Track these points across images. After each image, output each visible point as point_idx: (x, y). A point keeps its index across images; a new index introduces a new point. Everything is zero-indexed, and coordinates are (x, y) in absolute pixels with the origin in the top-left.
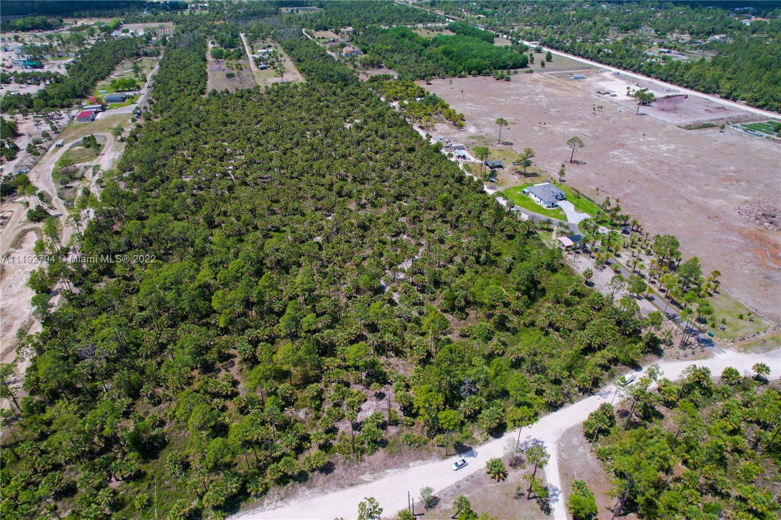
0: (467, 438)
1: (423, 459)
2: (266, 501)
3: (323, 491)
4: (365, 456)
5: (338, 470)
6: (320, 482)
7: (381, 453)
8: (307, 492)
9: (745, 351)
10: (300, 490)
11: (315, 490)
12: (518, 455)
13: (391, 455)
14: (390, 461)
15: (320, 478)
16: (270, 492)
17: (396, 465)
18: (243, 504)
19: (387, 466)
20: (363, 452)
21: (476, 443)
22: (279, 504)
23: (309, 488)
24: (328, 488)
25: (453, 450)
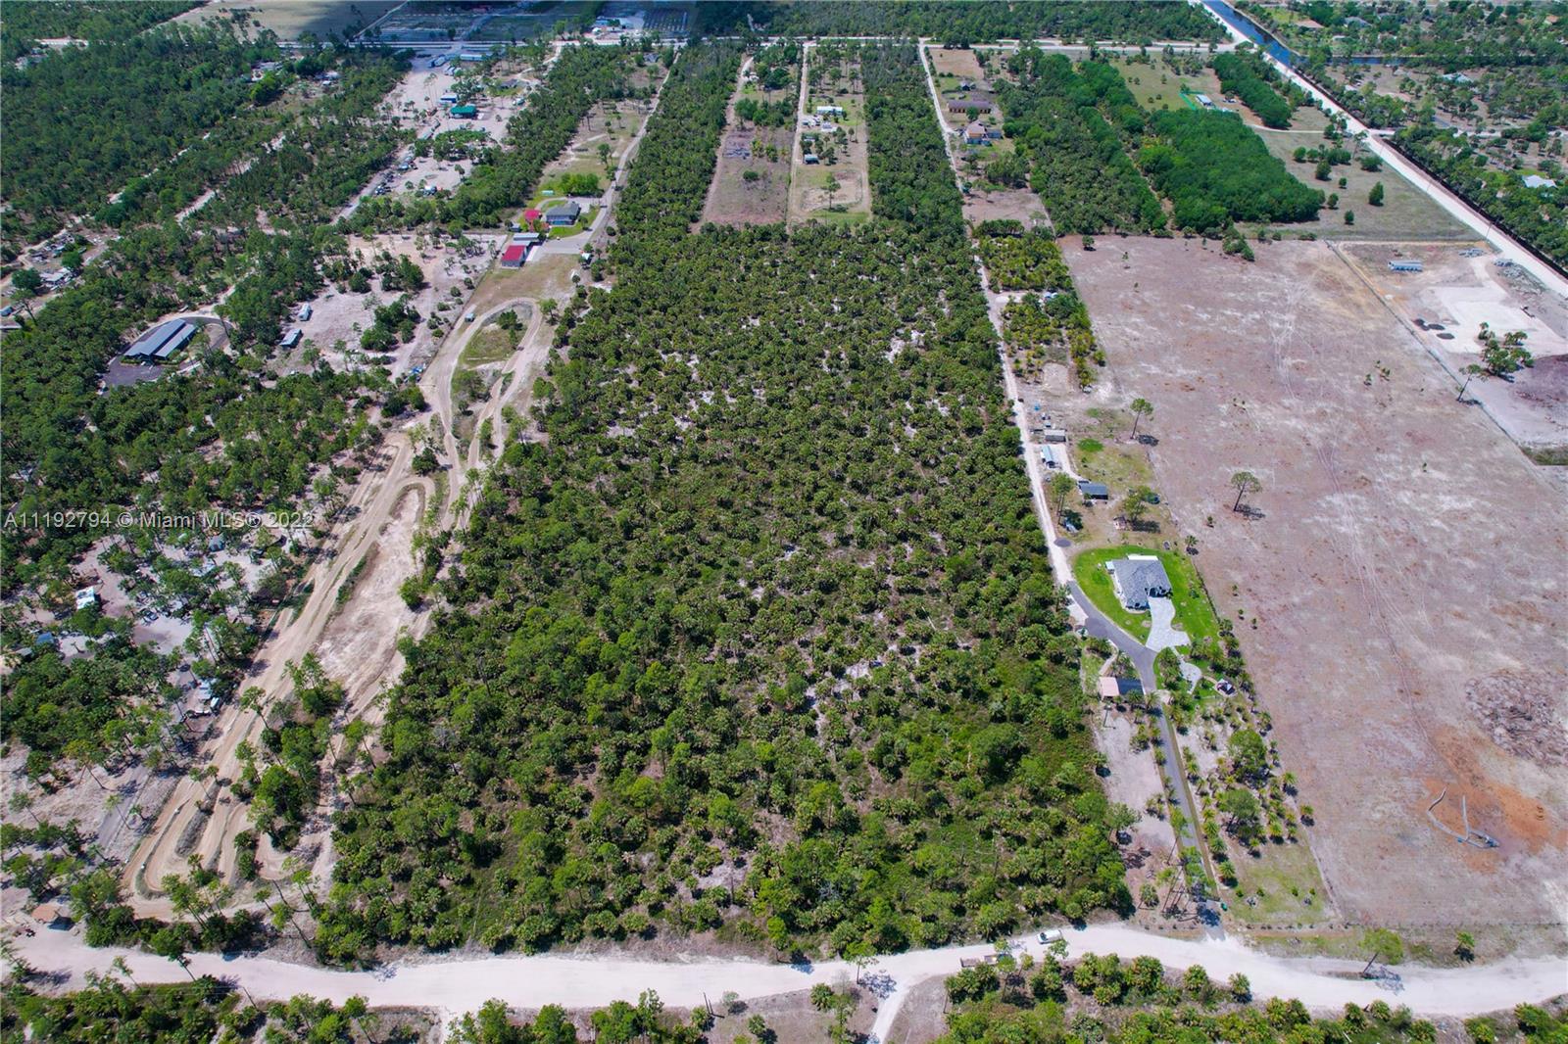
0: (811, 947)
1: (751, 956)
2: (577, 949)
3: (635, 958)
4: (692, 933)
5: (659, 940)
6: (636, 947)
7: (710, 935)
8: (620, 953)
9: (1256, 947)
10: (613, 950)
11: (628, 953)
12: (859, 987)
13: (720, 939)
14: (716, 947)
15: (638, 942)
16: (585, 941)
17: (720, 954)
18: (554, 945)
19: (709, 952)
20: (691, 926)
21: (819, 957)
22: (589, 956)
23: (623, 949)
24: (642, 955)
25: (788, 957)
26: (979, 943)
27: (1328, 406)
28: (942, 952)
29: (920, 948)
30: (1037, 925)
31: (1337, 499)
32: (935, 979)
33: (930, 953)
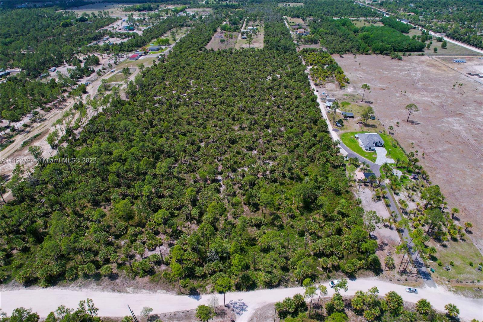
0: (201, 287)
1: (167, 290)
2: (73, 285)
3: (103, 290)
4: (137, 278)
5: (119, 281)
6: (105, 284)
7: (147, 279)
8: (95, 287)
9: (456, 292)
10: (92, 286)
11: (99, 287)
12: (226, 308)
13: (152, 281)
14: (149, 285)
15: (106, 280)
16: (78, 280)
17: (150, 289)
18: (60, 282)
19: (144, 287)
20: (137, 274)
21: (205, 292)
22: (77, 289)
23: (97, 285)
24: (107, 289)
25: (188, 291)
26: (296, 286)
27: (440, 95)
28: (275, 291)
29: (263, 288)
30: (329, 278)
31: (450, 119)
32: (270, 305)
33: (268, 291)
